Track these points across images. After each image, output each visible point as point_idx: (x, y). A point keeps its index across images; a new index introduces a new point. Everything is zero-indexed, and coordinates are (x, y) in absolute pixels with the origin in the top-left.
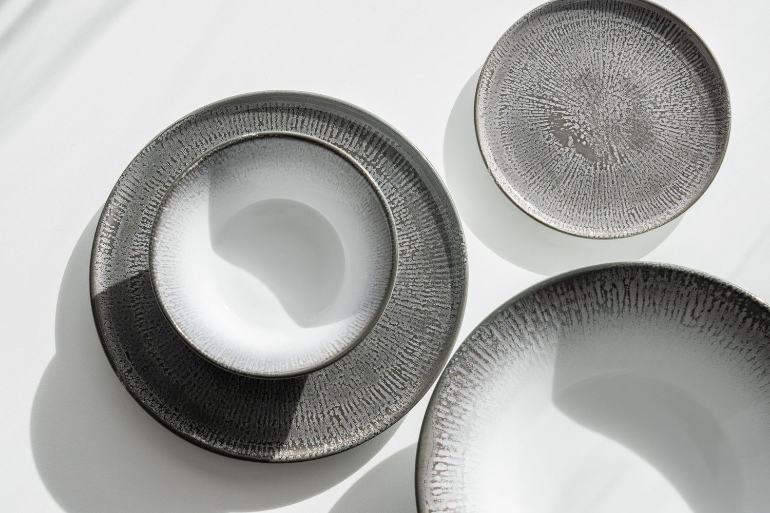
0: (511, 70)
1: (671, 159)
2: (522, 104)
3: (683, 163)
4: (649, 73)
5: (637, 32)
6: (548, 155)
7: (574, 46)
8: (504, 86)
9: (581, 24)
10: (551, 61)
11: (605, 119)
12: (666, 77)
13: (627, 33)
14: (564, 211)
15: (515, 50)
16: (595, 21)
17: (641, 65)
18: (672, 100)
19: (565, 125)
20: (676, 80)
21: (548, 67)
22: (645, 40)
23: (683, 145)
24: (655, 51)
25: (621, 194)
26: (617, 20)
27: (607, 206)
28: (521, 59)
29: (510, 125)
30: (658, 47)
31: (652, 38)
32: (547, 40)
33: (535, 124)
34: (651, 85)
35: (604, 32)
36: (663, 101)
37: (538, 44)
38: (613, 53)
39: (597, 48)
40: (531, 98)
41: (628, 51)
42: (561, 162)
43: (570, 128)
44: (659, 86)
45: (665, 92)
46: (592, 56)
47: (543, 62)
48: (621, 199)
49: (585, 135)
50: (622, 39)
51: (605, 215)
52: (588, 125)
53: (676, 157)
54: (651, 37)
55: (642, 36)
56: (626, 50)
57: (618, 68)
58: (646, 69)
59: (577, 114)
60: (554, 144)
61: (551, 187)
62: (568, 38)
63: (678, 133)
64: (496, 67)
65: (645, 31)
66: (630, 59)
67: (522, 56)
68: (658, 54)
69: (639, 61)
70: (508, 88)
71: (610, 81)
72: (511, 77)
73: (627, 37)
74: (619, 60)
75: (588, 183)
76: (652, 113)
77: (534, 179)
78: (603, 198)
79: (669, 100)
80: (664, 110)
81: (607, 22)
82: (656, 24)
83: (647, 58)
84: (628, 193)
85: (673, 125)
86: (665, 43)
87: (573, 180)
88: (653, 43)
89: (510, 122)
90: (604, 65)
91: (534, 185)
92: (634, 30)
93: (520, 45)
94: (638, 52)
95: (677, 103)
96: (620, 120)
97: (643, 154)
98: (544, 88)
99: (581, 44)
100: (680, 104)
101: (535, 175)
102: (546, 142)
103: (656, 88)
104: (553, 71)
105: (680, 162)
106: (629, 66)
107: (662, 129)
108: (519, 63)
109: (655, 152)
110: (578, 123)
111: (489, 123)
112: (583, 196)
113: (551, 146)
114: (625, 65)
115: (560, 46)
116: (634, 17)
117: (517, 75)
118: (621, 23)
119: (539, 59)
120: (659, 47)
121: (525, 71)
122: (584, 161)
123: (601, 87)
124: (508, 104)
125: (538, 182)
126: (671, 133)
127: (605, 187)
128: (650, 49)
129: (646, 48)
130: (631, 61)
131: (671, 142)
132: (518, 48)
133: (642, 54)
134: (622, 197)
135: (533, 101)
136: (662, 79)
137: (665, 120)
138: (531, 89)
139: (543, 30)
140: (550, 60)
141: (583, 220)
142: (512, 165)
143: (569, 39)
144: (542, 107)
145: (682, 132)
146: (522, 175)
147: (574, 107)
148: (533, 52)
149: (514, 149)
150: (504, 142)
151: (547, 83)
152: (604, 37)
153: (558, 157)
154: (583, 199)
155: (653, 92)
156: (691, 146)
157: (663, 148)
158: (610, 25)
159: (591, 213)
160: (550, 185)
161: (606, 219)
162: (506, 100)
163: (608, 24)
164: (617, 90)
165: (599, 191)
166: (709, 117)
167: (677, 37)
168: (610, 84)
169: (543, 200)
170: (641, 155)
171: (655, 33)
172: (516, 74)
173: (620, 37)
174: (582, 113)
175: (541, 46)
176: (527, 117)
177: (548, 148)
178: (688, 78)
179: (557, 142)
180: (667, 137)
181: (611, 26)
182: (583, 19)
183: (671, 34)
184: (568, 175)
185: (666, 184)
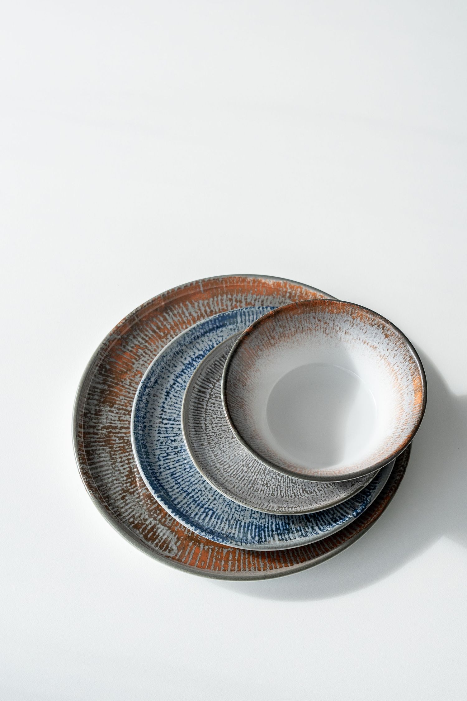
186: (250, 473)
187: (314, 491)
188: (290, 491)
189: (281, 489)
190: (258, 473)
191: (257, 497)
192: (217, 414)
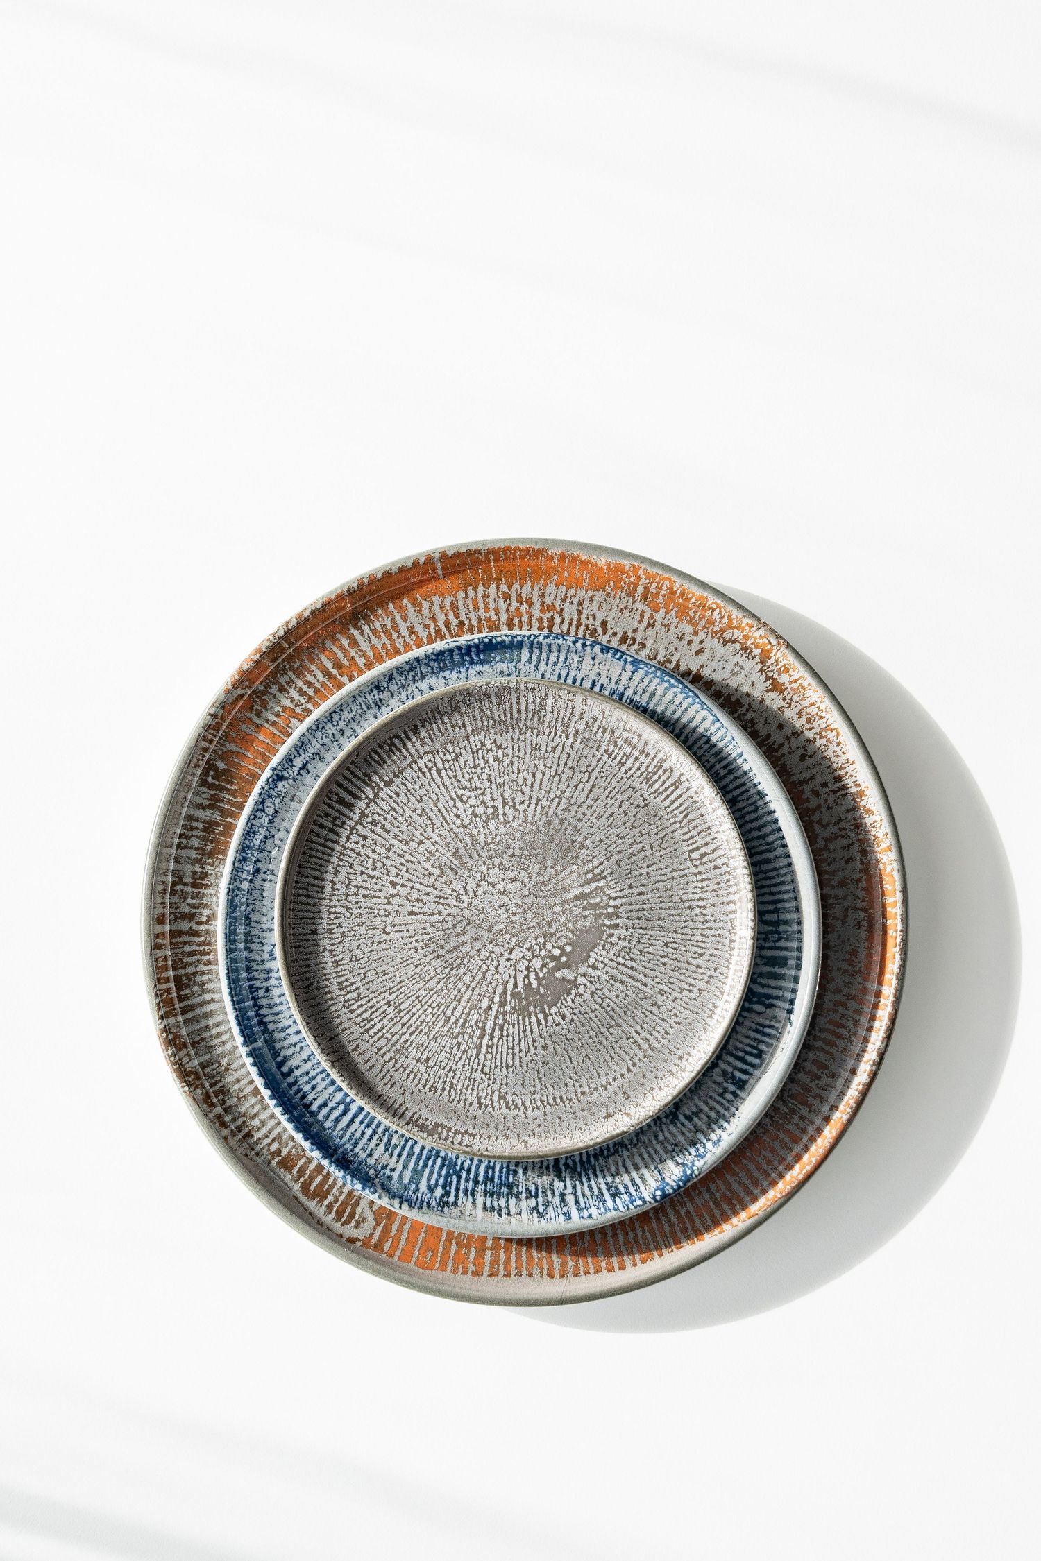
0: (430, 1090)
1: (594, 786)
2: (496, 1067)
3: (600, 765)
4: (429, 829)
5: (349, 852)
6: (592, 1015)
7: (380, 970)
8: (462, 1102)
9: (337, 958)
10: (411, 1013)
11: (520, 910)
12: (435, 797)
13: (351, 871)
14: (701, 985)
15: (391, 1083)
16: (330, 931)
17: (413, 845)
18: (479, 785)
19: (535, 984)
20: (442, 778)
21: (421, 1019)
22: (365, 838)
23: (566, 764)
24: (385, 819)
25: (664, 878)
26: (328, 890)
27: (687, 904)
28: (408, 1071)
29: (538, 1089)
30: (378, 814)
31: (361, 824)
32: (369, 1022)
33: (534, 1041)
34: (452, 826)
35: (351, 914)
36: (483, 802)
37: (379, 1039)
38: (393, 896)
39: (382, 926)
40: (483, 1050)
41: (387, 869)
42: (605, 990)
43: (541, 975)
44: (455, 810)
45: (465, 798)
46: (399, 935)
47: (412, 1029)
48: (673, 878)
49: (554, 947)
50: (363, 881)
51: (704, 907)
52: (533, 942)
53: (589, 778)
54: (359, 827)
55: (357, 843)
56: (385, 872)
57: (422, 888)
58: (421, 834)
59: (512, 962)
60: (573, 1005)
61: (655, 1009)
62: (365, 981)
63: (544, 774)
64: (427, 1119)
65: (348, 838)
66: (402, 865)
67: (402, 1070)
68: (393, 813)
69: (405, 848)
70: (465, 1094)
71: (446, 901)
72: (443, 1090)
73: (359, 871)
74: (405, 886)
75: (645, 940)
76: (505, 822)
77: (641, 1042)
78: (671, 912)
79: (480, 791)
80: (500, 800)
81: (333, 910)
82: (335, 818)
83: (399, 833)
84: (660, 865)
85: (529, 783)
86: (371, 801)
87: (639, 968)
88: (371, 823)
89: (532, 1089)
90: (416, 914)
91: (652, 1040)
92: (346, 858)
93: (382, 1074)
94: (389, 850)
95: (485, 776)
96: (522, 882)
97: (586, 839)
98: (463, 1025)
99: (374, 956)
100: (487, 770)
101: (631, 1040)
102: (568, 1020)
103: (457, 816)
104: (430, 1010)
105: (598, 769)
106: (416, 866)
107: (537, 804)
108: (415, 1076)
109: (582, 817)
110: (530, 961)
111: (537, 1130)
112: (669, 950)
113: (575, 1011)
114: (415, 873)
115: (380, 998)
116: (321, 859)
117: (440, 1077)
118: (333, 883)
119: (407, 1036)
120: (378, 810)
121: (431, 1063)
122: (604, 949)
123: (459, 918)
124: (497, 1094)
125: (646, 1035)
126: (544, 787)
127: (651, 909)
128: (383, 827)
129: (380, 835)
130: (406, 863)
131: (561, 787)
132: (388, 1077)
133: (393, 841)
134: (670, 876)
135: (488, 1046)
136: (440, 805)
137: (519, 797)
138: (465, 1051)
139: (352, 1030)
140: (408, 1016)
141: (717, 949)
142: (615, 1084)
143: (367, 979)
144: (501, 1029)
145: (541, 767)
146: (634, 1065)
147: (501, 969)
148: (394, 1049)
149: (584, 1081)
150: (571, 1100)
151: (453, 1019)
152: (361, 915)
153: (596, 997)
154: (676, 949)
155: (466, 822)
156: (567, 749)
157: (573, 801)
158: (338, 904)
159: (702, 935)
160: (651, 1012)
161: (713, 905)
162: (489, 1097)
163: (335, 907)
164: (465, 888)
165: (660, 919)
166: (512, 718)
167: (359, 778)
168: (452, 902)
169: (679, 1023)
170: (587, 843)
171: (351, 819)
172: (437, 1079)
173: (360, 884)
174: (510, 953)
175: (380, 1034)
176: (521, 1058)
177: (581, 1016)
178: (436, 756)
179: (569, 999)
180: (552, 795)
181: (339, 901)
182: (327, 954)
183: (354, 789)
184: (631, 977)
185: (642, 796)
186: (399, 1025)
187: (523, 1104)
188: (473, 1089)
189: (455, 1081)
190: (417, 1029)
191: (397, 1087)
192: (364, 864)
